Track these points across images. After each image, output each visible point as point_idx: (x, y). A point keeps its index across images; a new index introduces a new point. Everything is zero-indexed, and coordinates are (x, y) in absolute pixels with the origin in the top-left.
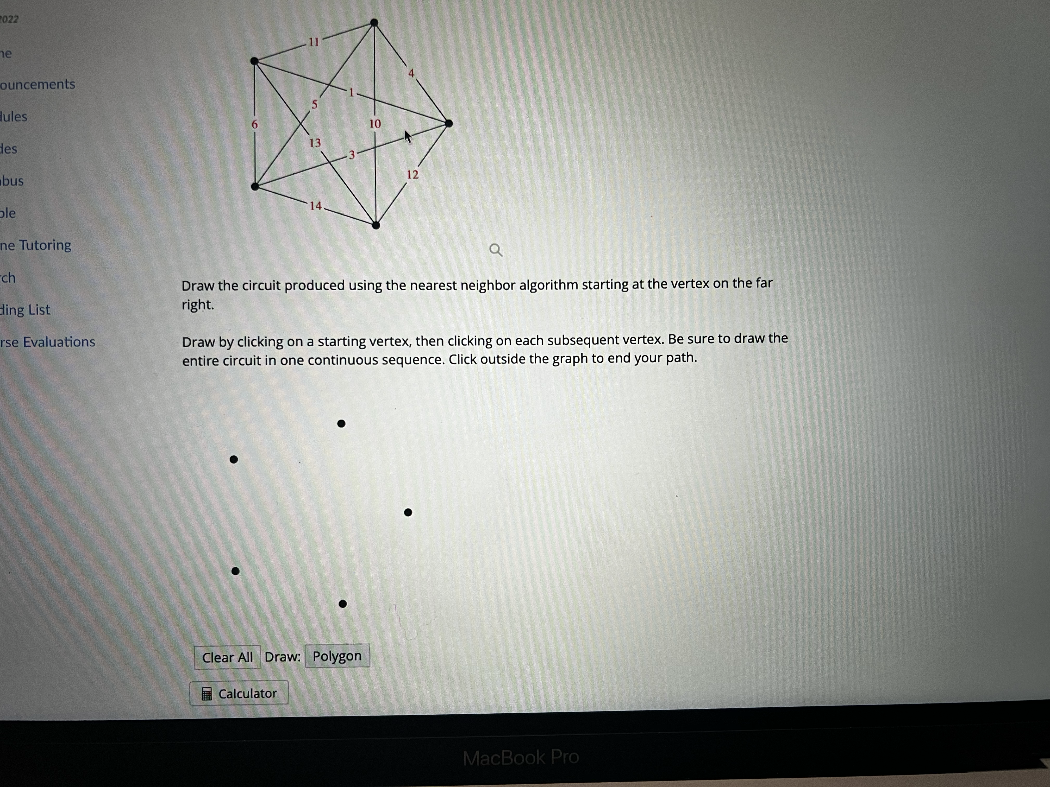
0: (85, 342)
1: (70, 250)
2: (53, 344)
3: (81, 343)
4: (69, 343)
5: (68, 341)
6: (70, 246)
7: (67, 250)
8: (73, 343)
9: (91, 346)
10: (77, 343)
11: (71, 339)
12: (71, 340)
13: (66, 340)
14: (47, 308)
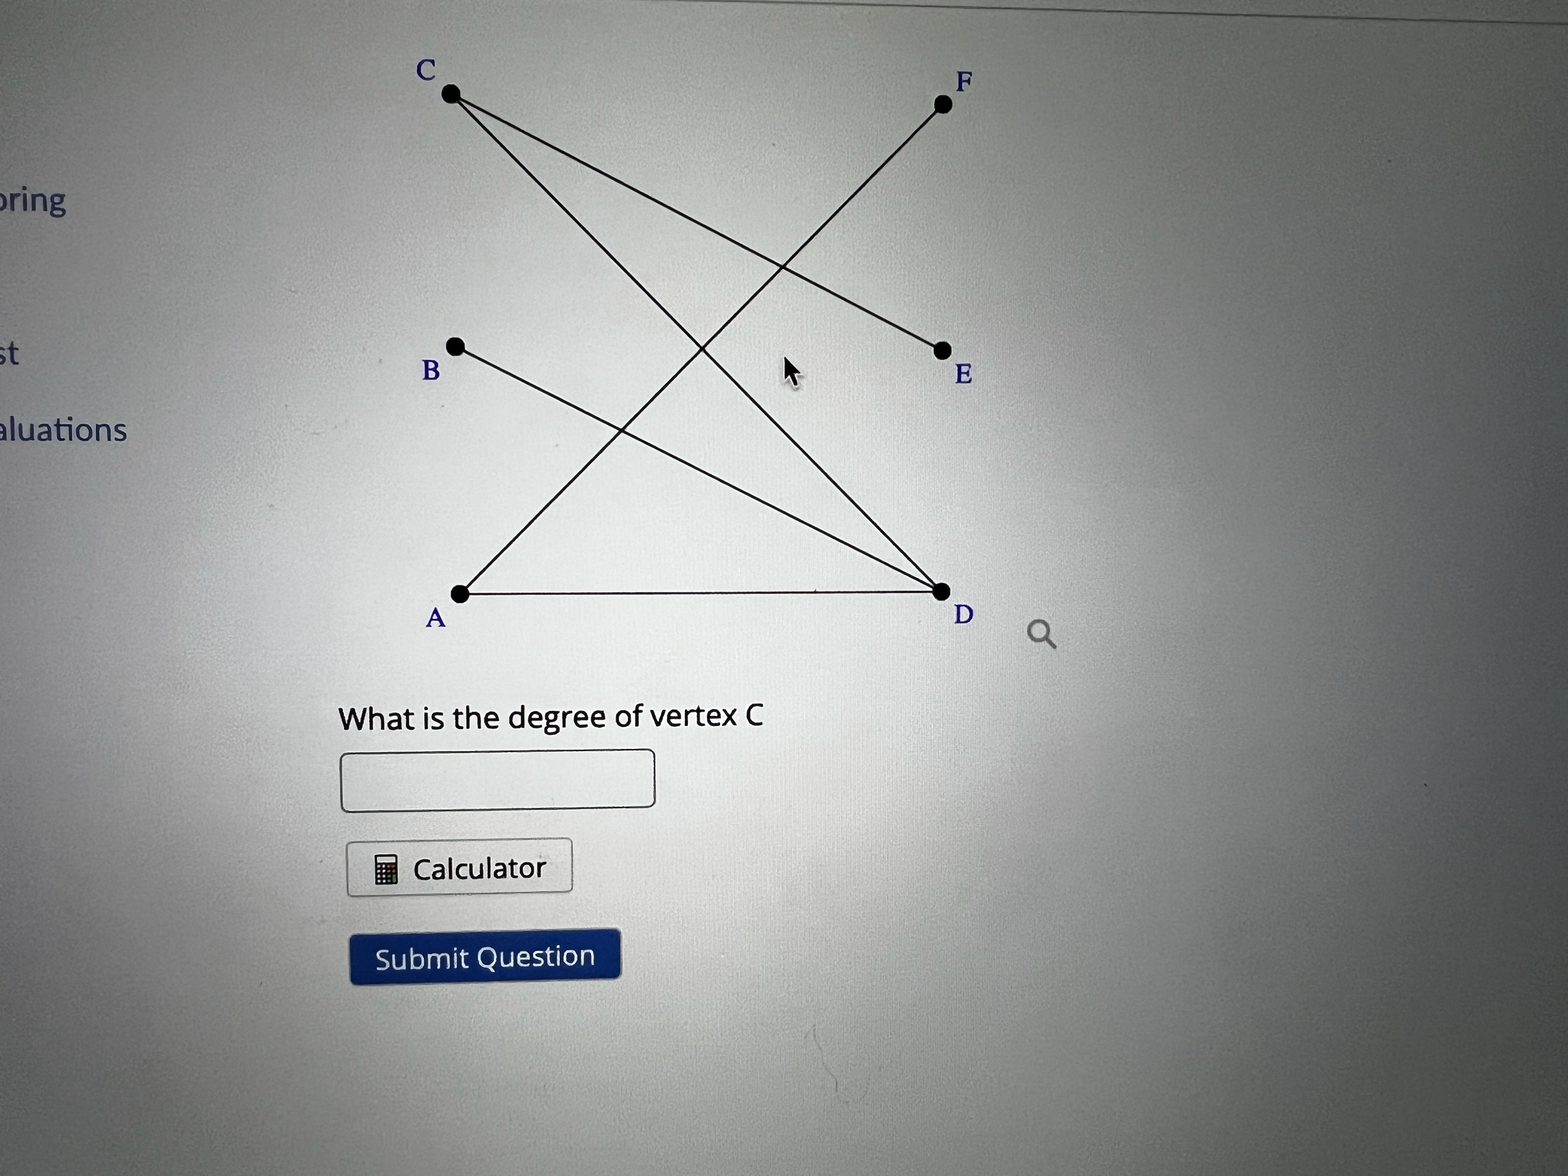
0: (103, 431)
1: (64, 211)
2: (26, 434)
3: (95, 432)
4: (64, 432)
5: (61, 428)
6: (62, 201)
7: (55, 212)
8: (74, 433)
9: (116, 439)
10: (84, 433)
11: (69, 423)
12: (70, 426)
13: (58, 425)
14: (12, 349)
